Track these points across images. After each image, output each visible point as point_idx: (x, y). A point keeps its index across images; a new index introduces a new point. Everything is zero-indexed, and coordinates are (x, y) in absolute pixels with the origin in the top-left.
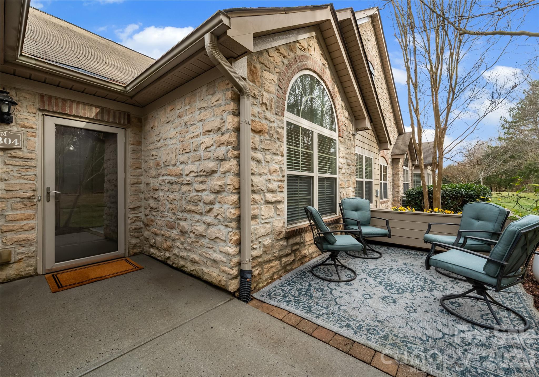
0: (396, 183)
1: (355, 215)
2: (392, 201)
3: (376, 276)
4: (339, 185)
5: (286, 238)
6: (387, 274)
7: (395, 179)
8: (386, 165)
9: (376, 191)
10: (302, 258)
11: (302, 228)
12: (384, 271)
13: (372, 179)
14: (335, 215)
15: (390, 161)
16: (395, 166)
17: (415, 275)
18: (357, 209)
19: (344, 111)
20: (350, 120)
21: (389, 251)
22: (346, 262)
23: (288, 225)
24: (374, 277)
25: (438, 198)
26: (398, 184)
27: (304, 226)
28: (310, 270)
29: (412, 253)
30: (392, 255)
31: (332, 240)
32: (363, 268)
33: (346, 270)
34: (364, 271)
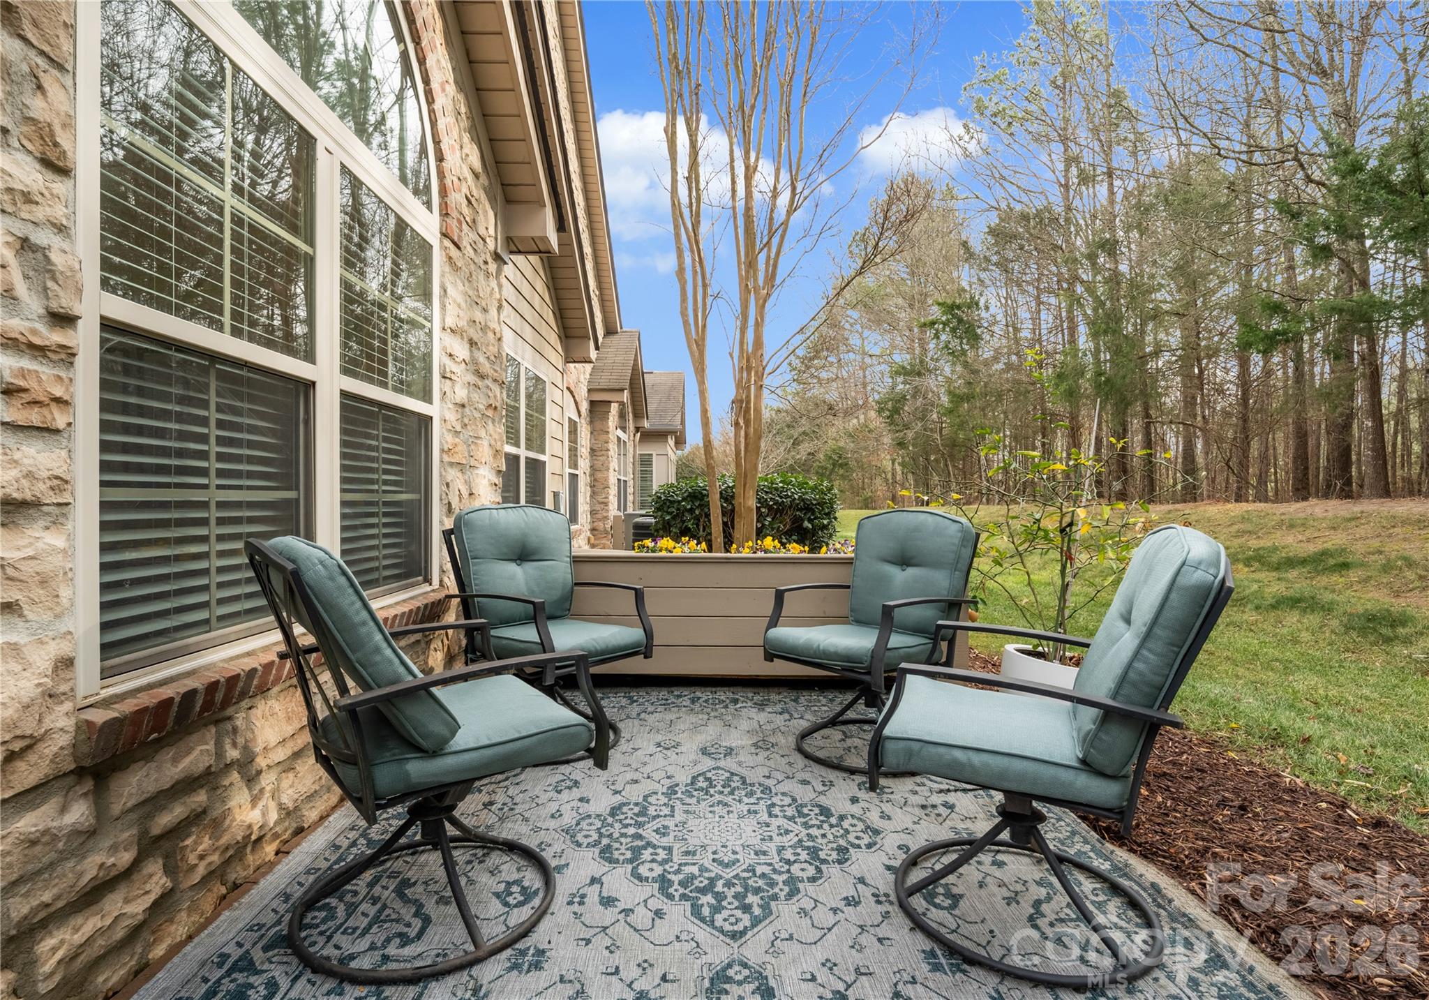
0: (599, 475)
1: (512, 578)
2: (589, 533)
3: (632, 849)
4: (442, 451)
5: (80, 772)
6: (670, 823)
7: (598, 464)
8: (575, 418)
9: (556, 495)
10: (227, 863)
11: (236, 677)
12: (652, 811)
13: (543, 452)
14: (426, 588)
15: (584, 406)
16: (598, 425)
17: (759, 795)
18: (523, 553)
19: (466, 138)
20: (485, 189)
21: (635, 709)
22: (486, 805)
23: (106, 674)
24: (629, 855)
25: (750, 509)
26: (606, 479)
27: (249, 664)
28: (284, 928)
29: (706, 701)
30: (651, 719)
31: (437, 728)
32: (568, 818)
33: (496, 858)
34: (579, 837)
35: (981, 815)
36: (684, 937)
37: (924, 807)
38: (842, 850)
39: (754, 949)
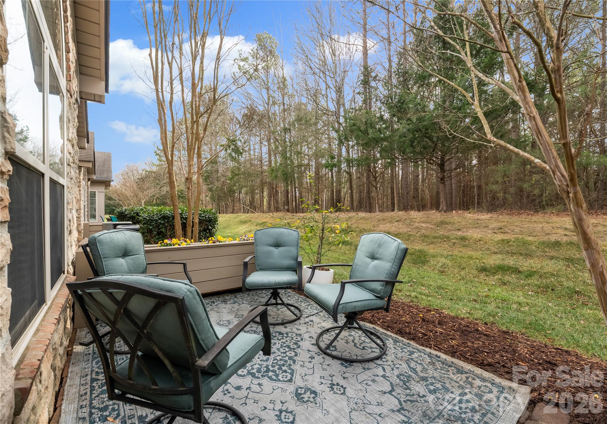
4: (68, 203)
18: (125, 253)
25: (196, 223)
35: (321, 321)
36: (275, 388)
37: (305, 323)
38: (296, 344)
39: (299, 382)
